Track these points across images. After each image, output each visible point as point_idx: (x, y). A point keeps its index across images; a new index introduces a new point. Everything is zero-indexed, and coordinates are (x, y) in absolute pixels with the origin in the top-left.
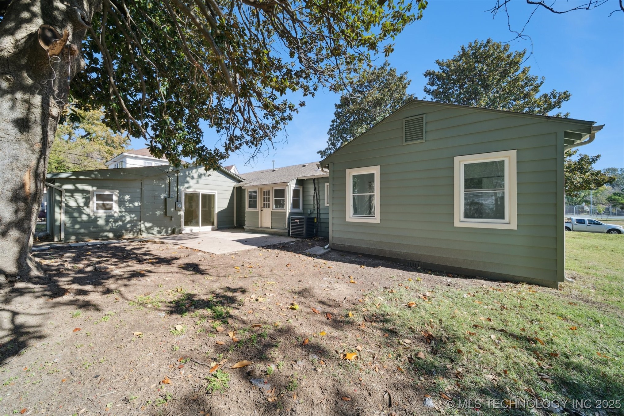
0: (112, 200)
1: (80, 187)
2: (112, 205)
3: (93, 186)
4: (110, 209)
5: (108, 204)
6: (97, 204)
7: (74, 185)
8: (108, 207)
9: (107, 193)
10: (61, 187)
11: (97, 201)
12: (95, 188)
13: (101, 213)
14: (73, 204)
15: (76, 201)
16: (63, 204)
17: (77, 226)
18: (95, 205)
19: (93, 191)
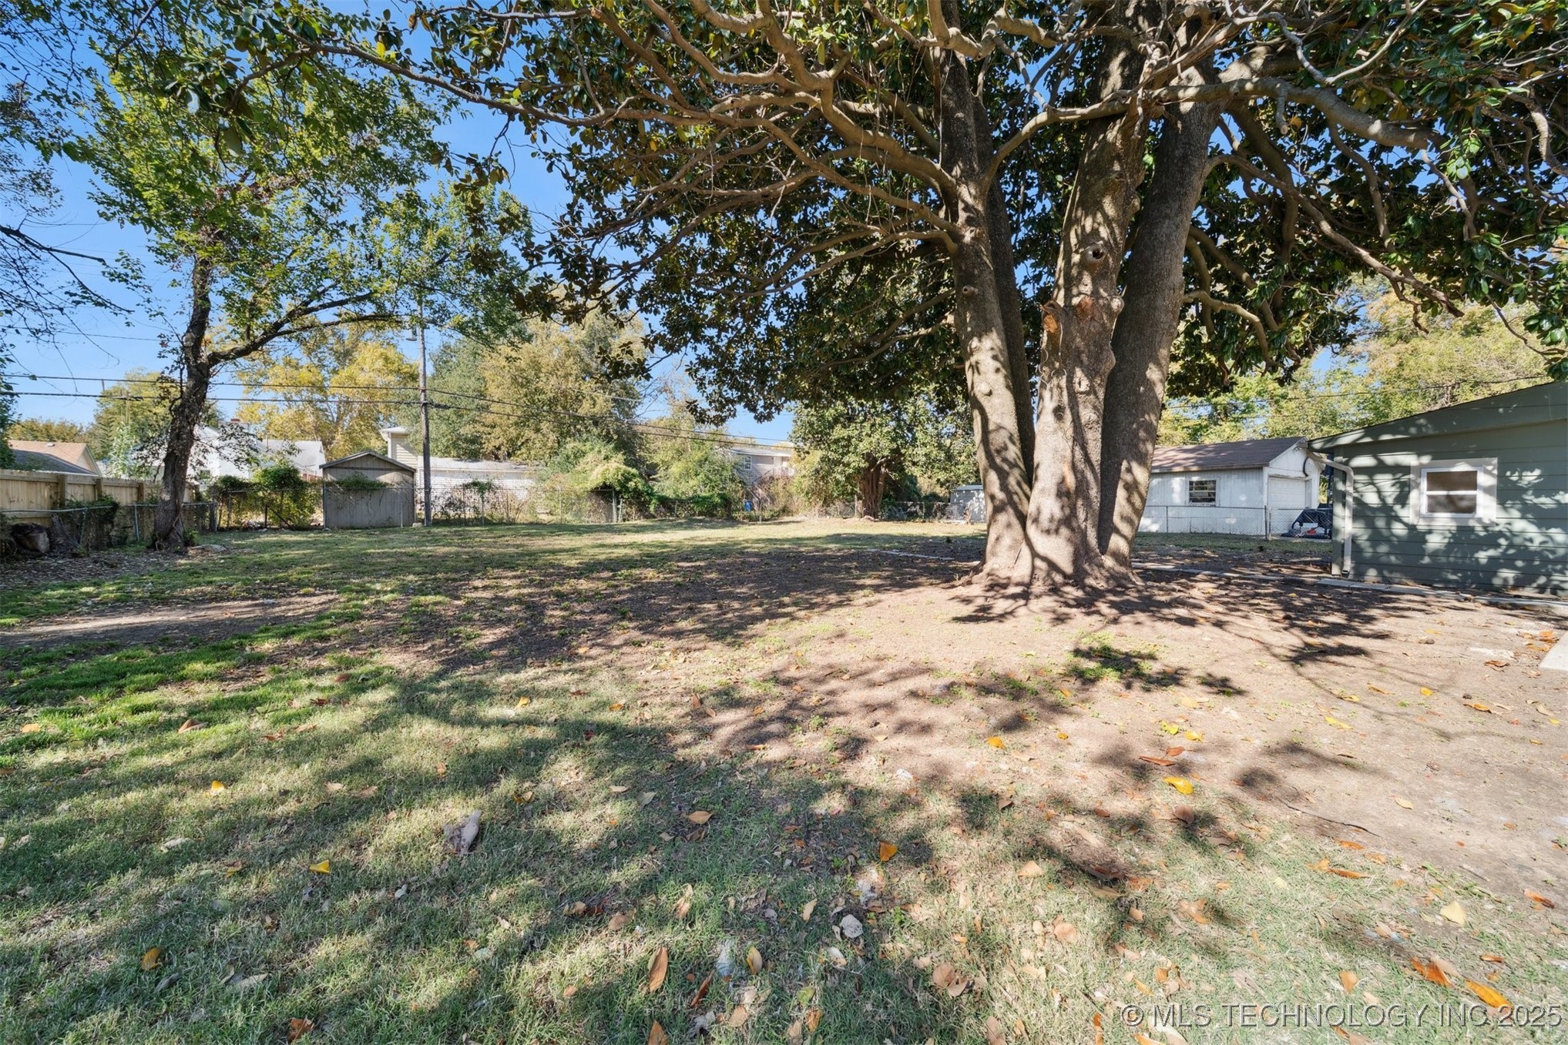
0: (1473, 485)
1: (1389, 459)
2: (1474, 498)
3: (1420, 454)
4: (1471, 509)
5: (1462, 498)
6: (1430, 497)
7: (1375, 457)
8: (1464, 504)
9: (1462, 467)
10: (1346, 463)
11: (1429, 489)
12: (1426, 460)
13: (1444, 521)
14: (1372, 499)
15: (1379, 492)
16: (1349, 499)
17: (1383, 549)
18: (1424, 503)
19: (1422, 466)
